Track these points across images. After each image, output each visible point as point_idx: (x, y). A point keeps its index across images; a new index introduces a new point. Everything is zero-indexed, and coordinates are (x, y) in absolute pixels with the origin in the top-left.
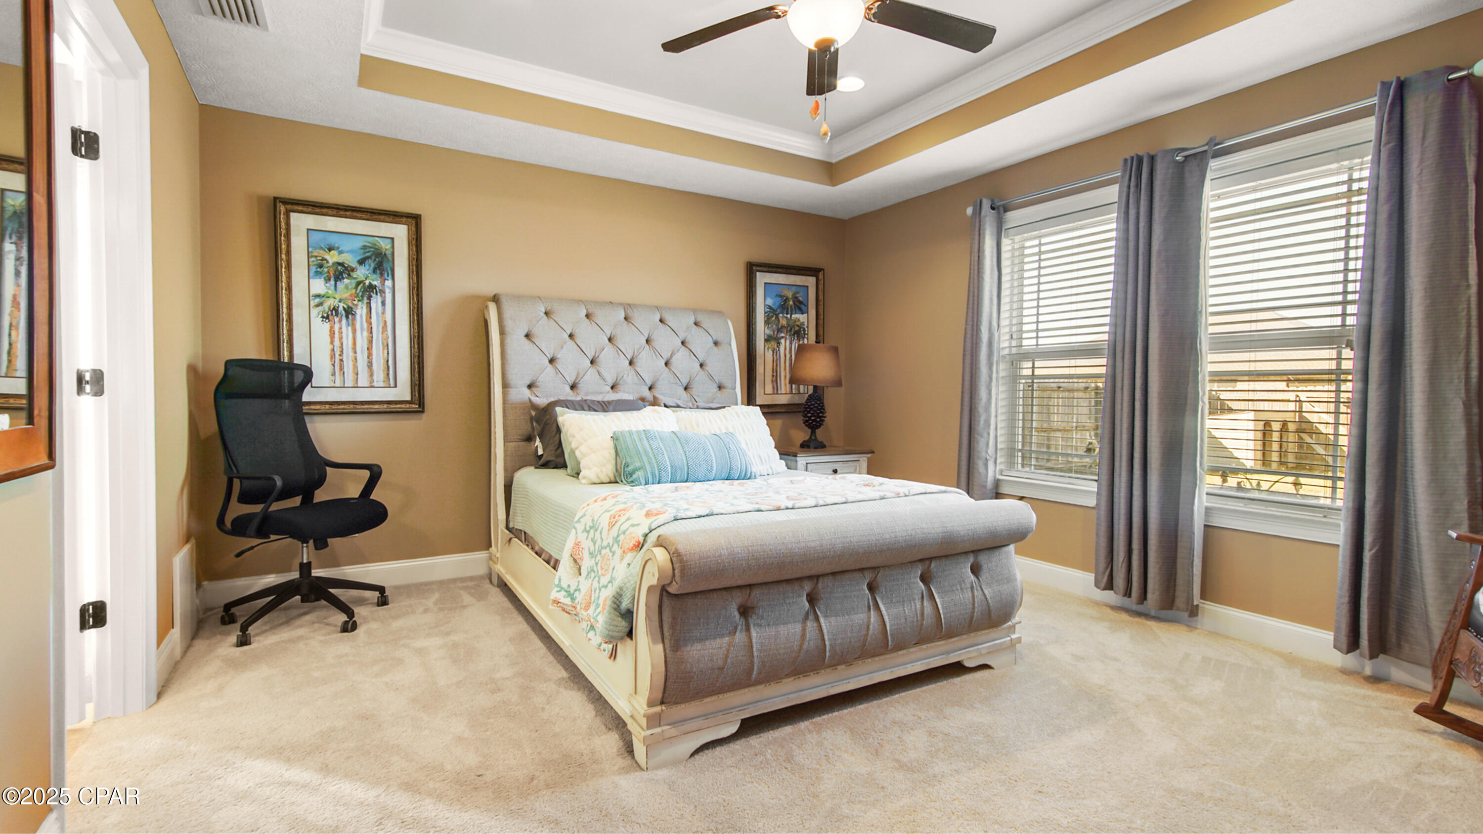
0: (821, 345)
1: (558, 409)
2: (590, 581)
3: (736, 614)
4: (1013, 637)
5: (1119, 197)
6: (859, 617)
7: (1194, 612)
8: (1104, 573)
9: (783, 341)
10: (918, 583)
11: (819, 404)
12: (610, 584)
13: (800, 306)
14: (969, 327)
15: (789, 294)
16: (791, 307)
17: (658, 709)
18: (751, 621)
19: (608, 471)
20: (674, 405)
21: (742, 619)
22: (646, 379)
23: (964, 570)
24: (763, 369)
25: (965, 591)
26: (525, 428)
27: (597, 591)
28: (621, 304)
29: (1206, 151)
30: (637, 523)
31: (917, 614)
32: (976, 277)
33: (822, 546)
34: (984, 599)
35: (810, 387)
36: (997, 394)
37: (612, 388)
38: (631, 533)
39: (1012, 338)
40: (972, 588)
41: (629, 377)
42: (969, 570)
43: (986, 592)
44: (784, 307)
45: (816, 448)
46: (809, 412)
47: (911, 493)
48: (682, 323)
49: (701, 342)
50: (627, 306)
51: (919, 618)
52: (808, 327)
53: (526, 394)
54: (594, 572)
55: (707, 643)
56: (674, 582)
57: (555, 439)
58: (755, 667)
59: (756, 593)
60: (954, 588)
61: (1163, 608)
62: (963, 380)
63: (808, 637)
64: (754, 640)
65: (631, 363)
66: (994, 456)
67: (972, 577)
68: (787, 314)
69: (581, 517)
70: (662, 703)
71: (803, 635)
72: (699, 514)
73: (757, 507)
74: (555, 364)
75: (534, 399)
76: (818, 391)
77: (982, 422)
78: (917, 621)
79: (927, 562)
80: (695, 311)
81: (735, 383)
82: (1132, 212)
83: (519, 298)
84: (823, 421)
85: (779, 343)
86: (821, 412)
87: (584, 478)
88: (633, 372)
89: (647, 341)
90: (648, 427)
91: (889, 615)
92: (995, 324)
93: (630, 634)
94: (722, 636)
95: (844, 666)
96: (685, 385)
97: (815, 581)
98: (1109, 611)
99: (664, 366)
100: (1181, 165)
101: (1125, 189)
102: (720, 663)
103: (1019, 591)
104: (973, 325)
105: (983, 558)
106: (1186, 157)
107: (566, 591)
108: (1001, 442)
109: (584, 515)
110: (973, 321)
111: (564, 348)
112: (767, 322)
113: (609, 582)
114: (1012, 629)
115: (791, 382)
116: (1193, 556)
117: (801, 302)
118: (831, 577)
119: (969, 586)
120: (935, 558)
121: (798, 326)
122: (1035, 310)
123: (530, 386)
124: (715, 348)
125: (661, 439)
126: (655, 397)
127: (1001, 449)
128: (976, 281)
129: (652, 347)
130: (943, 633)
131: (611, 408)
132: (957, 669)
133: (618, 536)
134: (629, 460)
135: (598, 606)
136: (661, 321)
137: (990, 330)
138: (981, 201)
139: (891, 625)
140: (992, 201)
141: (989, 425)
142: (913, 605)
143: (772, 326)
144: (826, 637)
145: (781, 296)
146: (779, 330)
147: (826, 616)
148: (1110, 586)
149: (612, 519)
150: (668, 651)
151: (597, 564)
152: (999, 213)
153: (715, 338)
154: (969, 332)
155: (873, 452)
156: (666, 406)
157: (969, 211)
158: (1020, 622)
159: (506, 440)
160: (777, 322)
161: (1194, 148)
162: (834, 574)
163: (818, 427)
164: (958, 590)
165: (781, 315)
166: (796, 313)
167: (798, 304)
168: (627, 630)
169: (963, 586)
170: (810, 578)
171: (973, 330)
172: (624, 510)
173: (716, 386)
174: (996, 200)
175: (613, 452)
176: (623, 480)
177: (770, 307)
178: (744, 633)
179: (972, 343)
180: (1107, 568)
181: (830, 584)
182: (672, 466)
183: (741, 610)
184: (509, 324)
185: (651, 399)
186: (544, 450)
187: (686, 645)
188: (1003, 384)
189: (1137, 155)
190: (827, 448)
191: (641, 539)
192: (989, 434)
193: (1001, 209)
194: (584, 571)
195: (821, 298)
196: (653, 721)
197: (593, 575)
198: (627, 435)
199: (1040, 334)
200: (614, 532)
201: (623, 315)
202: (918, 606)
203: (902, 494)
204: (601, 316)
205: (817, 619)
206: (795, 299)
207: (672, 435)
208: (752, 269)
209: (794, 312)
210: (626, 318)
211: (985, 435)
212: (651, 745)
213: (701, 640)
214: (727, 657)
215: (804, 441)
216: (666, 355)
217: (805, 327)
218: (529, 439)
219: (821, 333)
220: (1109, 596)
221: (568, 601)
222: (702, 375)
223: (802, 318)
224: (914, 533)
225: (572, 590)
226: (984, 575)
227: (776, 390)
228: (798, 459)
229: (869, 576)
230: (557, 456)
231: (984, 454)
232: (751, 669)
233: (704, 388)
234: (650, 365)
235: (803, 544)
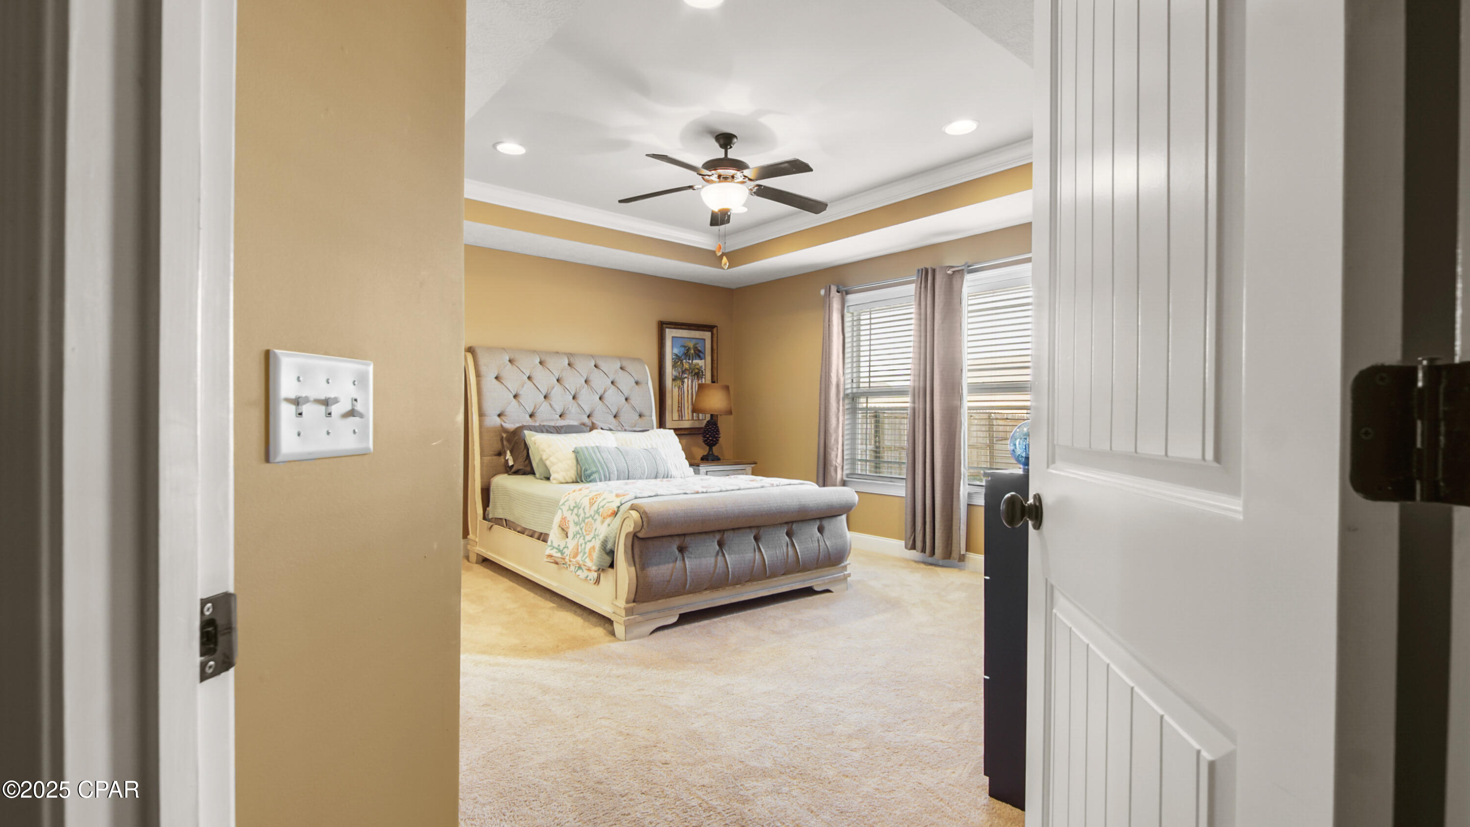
0: (715, 384)
1: (526, 432)
2: (576, 540)
3: (676, 551)
4: (846, 573)
5: (916, 293)
6: (749, 556)
7: (962, 558)
8: (910, 539)
9: (686, 380)
10: (784, 537)
11: (715, 428)
12: (594, 539)
13: (699, 354)
14: (824, 374)
15: (691, 345)
16: (692, 354)
17: (632, 605)
18: (685, 555)
19: (572, 474)
20: (608, 429)
21: (680, 554)
22: (586, 410)
23: (813, 530)
24: (671, 401)
25: (814, 542)
26: (497, 446)
27: (583, 545)
28: (565, 354)
29: (963, 270)
30: (611, 500)
31: (784, 555)
32: (827, 339)
33: (727, 511)
34: (826, 547)
35: (707, 415)
36: (844, 421)
37: (560, 416)
38: (608, 507)
39: (852, 381)
40: (818, 540)
41: (573, 408)
42: (817, 530)
43: (827, 543)
44: (687, 355)
45: (712, 461)
46: (707, 434)
47: (781, 484)
48: (611, 367)
49: (626, 382)
50: (570, 355)
51: (785, 558)
52: (705, 370)
53: (498, 421)
54: (579, 534)
55: (661, 566)
56: (643, 529)
57: (524, 453)
58: (688, 582)
59: (688, 539)
60: (807, 540)
61: (944, 558)
62: (820, 410)
63: (718, 565)
64: (687, 566)
65: (574, 398)
66: (841, 464)
67: (819, 534)
68: (689, 360)
69: (565, 502)
70: (634, 601)
71: (716, 565)
72: (650, 495)
73: (684, 492)
74: (517, 398)
75: (504, 425)
76: (714, 418)
77: (833, 441)
78: (784, 559)
79: (790, 524)
80: (620, 358)
81: (652, 412)
82: (923, 303)
83: (490, 349)
84: (718, 440)
85: (683, 382)
86: (717, 434)
87: (554, 479)
88: (576, 404)
89: (586, 381)
90: (598, 445)
91: (767, 555)
92: (841, 372)
93: (612, 566)
94: (669, 563)
95: (739, 586)
96: (614, 413)
97: (722, 533)
98: (913, 563)
99: (598, 400)
100: (951, 277)
101: (918, 289)
102: (668, 578)
103: (849, 543)
104: (826, 372)
105: (825, 523)
106: (954, 272)
107: (557, 549)
108: (847, 454)
109: (568, 500)
110: (826, 369)
111: (525, 387)
112: (674, 366)
113: (593, 538)
114: (845, 568)
115: (694, 411)
116: (960, 524)
117: (700, 351)
118: (732, 531)
119: (816, 539)
120: (796, 522)
121: (697, 369)
122: (868, 363)
123: (499, 415)
124: (637, 387)
125: (609, 452)
126: (593, 423)
127: (847, 459)
128: (827, 342)
129: (590, 386)
130: (800, 568)
131: (563, 430)
132: (809, 592)
133: (598, 509)
134: (587, 466)
135: (585, 553)
136: (595, 366)
137: (837, 376)
138: (830, 286)
139: (768, 561)
140: (838, 287)
141: (838, 443)
142: (781, 550)
143: (678, 369)
144: (729, 566)
145: (685, 347)
146: (683, 372)
147: (729, 554)
148: (913, 547)
149: (592, 501)
150: (638, 571)
151: (581, 529)
152: (842, 295)
153: (636, 379)
154: (823, 377)
155: (755, 463)
156: (602, 429)
157: (822, 292)
158: (850, 564)
159: (482, 455)
160: (681, 366)
161: (958, 267)
162: (733, 529)
163: (714, 445)
164: (809, 541)
165: (685, 361)
166: (696, 359)
167: (697, 352)
168: (610, 562)
169: (813, 539)
170: (719, 531)
171: (826, 376)
172: (599, 495)
173: (637, 415)
174: (840, 287)
175: (575, 461)
176: (584, 480)
177: (676, 355)
178: (681, 562)
179: (826, 385)
180: (912, 535)
181: (731, 535)
182: (617, 471)
183: (679, 549)
184: (483, 369)
185: (590, 424)
186: (514, 461)
187: (648, 567)
188: (847, 414)
189: (925, 268)
190: (721, 461)
191: (616, 509)
192: (837, 449)
193: (844, 293)
194: (570, 535)
195: (715, 347)
196: (629, 612)
197: (578, 536)
198: (585, 449)
199: (872, 380)
200: (595, 507)
201: (567, 362)
202: (785, 551)
203: (775, 485)
204: (551, 363)
205: (724, 555)
206: (696, 349)
207: (616, 449)
208: (662, 326)
209: (694, 358)
210: (569, 364)
211: (835, 449)
212: (628, 626)
213: (658, 564)
214: (672, 575)
215: (704, 456)
216: (600, 392)
217: (703, 369)
218: (500, 454)
219: (715, 374)
220: (915, 554)
221: (559, 555)
222: (626, 407)
223: (700, 363)
224: (781, 505)
225: (561, 548)
226: (826, 532)
227: (681, 417)
228: (700, 468)
229: (754, 531)
230: (526, 466)
231: (834, 463)
232: (686, 584)
233: (629, 416)
234: (588, 400)
235: (716, 510)
